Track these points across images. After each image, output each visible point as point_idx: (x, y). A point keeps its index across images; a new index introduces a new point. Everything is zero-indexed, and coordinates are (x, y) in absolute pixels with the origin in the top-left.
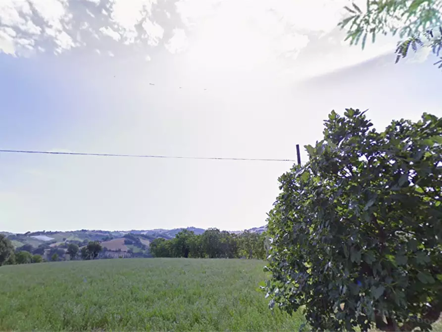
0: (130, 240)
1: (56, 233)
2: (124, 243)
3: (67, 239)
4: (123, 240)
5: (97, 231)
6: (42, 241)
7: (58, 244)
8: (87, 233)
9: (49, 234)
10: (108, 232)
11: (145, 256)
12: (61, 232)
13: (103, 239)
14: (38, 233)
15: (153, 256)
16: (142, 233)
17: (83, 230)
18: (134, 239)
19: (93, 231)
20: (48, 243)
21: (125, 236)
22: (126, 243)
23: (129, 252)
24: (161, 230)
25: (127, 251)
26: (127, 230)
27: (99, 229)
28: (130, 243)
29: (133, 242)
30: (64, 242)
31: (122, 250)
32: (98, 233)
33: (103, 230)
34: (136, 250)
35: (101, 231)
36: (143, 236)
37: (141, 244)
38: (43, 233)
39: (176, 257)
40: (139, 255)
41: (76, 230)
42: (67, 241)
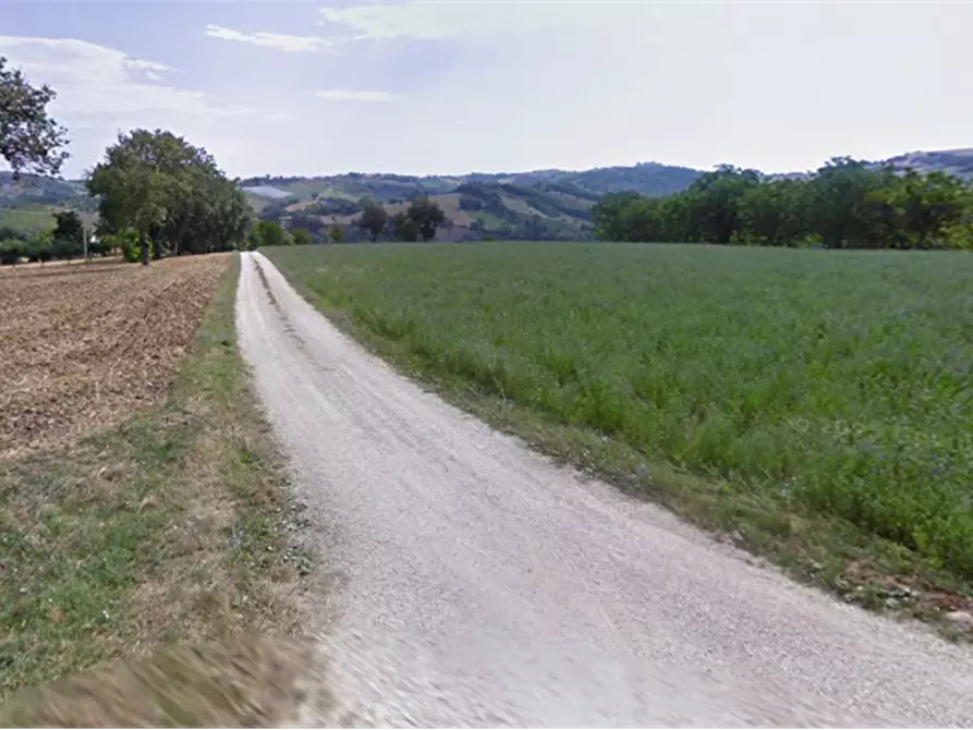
0: (474, 199)
1: (294, 180)
2: (457, 205)
3: (321, 195)
4: (455, 199)
5: (388, 177)
6: (268, 198)
7: (302, 206)
8: (363, 181)
9: (280, 182)
10: (414, 179)
11: (515, 238)
12: (303, 178)
13: (404, 195)
14: (256, 181)
16: (502, 181)
17: (353, 175)
18: (485, 197)
19: (377, 176)
20: (283, 203)
21: (459, 190)
22: (464, 206)
23: (474, 227)
24: (555, 173)
25: (468, 225)
26: (463, 174)
27: (390, 172)
28: (477, 207)
29: (484, 205)
30: (315, 202)
31: (455, 223)
32: (390, 182)
33: (398, 173)
34: (492, 223)
35: (394, 177)
36: (506, 187)
37: (503, 209)
38: (267, 181)
40: (503, 235)
41: (335, 174)
42: (322, 199)
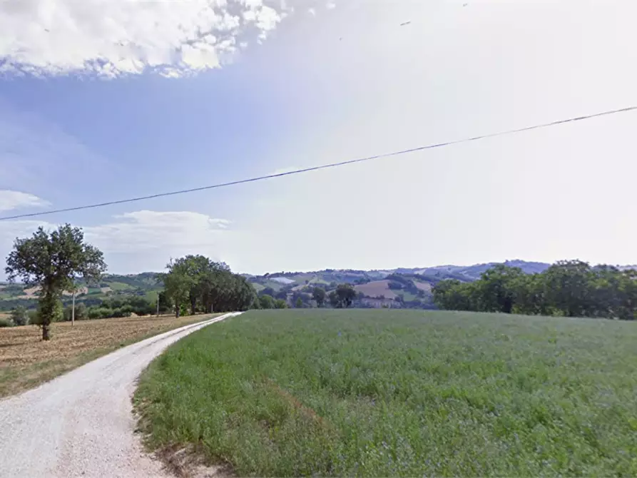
0: (397, 283)
1: (296, 274)
2: (387, 286)
3: (311, 281)
4: (386, 283)
5: (347, 271)
6: (283, 284)
7: (300, 287)
8: (334, 274)
9: (289, 275)
10: (363, 272)
11: (426, 308)
12: (301, 273)
13: (356, 281)
14: (277, 275)
15: (440, 308)
16: (416, 273)
17: (328, 271)
18: (404, 282)
19: (341, 271)
20: (289, 287)
21: (388, 278)
22: (391, 287)
23: (397, 300)
24: (450, 267)
25: (394, 298)
26: (390, 269)
27: (349, 269)
28: (399, 288)
29: (403, 286)
30: (307, 285)
31: (386, 297)
32: (348, 274)
33: (354, 269)
34: (408, 297)
35: (351, 271)
36: (417, 276)
37: (415, 289)
38: (282, 275)
39: (486, 310)
40: (415, 304)
41: (319, 270)
42: (311, 284)
